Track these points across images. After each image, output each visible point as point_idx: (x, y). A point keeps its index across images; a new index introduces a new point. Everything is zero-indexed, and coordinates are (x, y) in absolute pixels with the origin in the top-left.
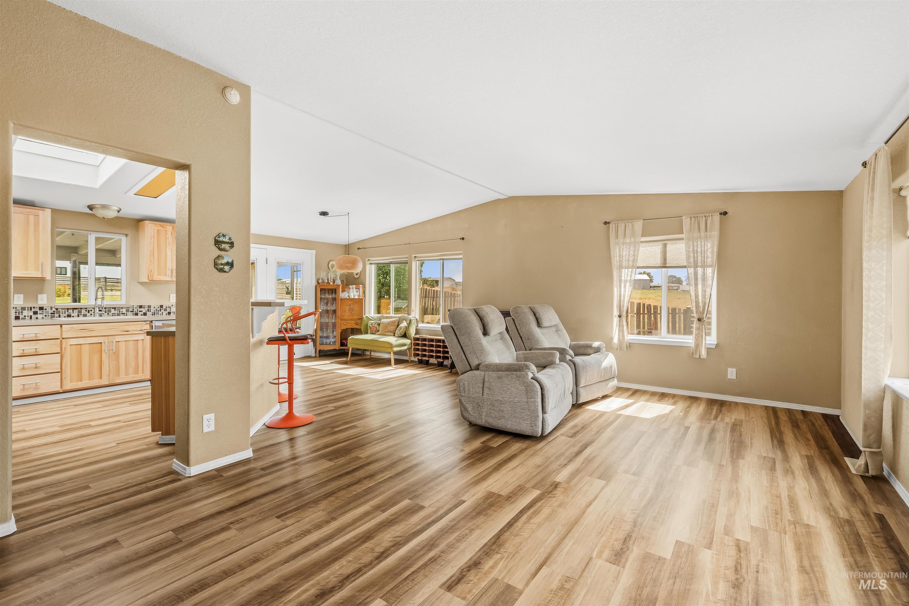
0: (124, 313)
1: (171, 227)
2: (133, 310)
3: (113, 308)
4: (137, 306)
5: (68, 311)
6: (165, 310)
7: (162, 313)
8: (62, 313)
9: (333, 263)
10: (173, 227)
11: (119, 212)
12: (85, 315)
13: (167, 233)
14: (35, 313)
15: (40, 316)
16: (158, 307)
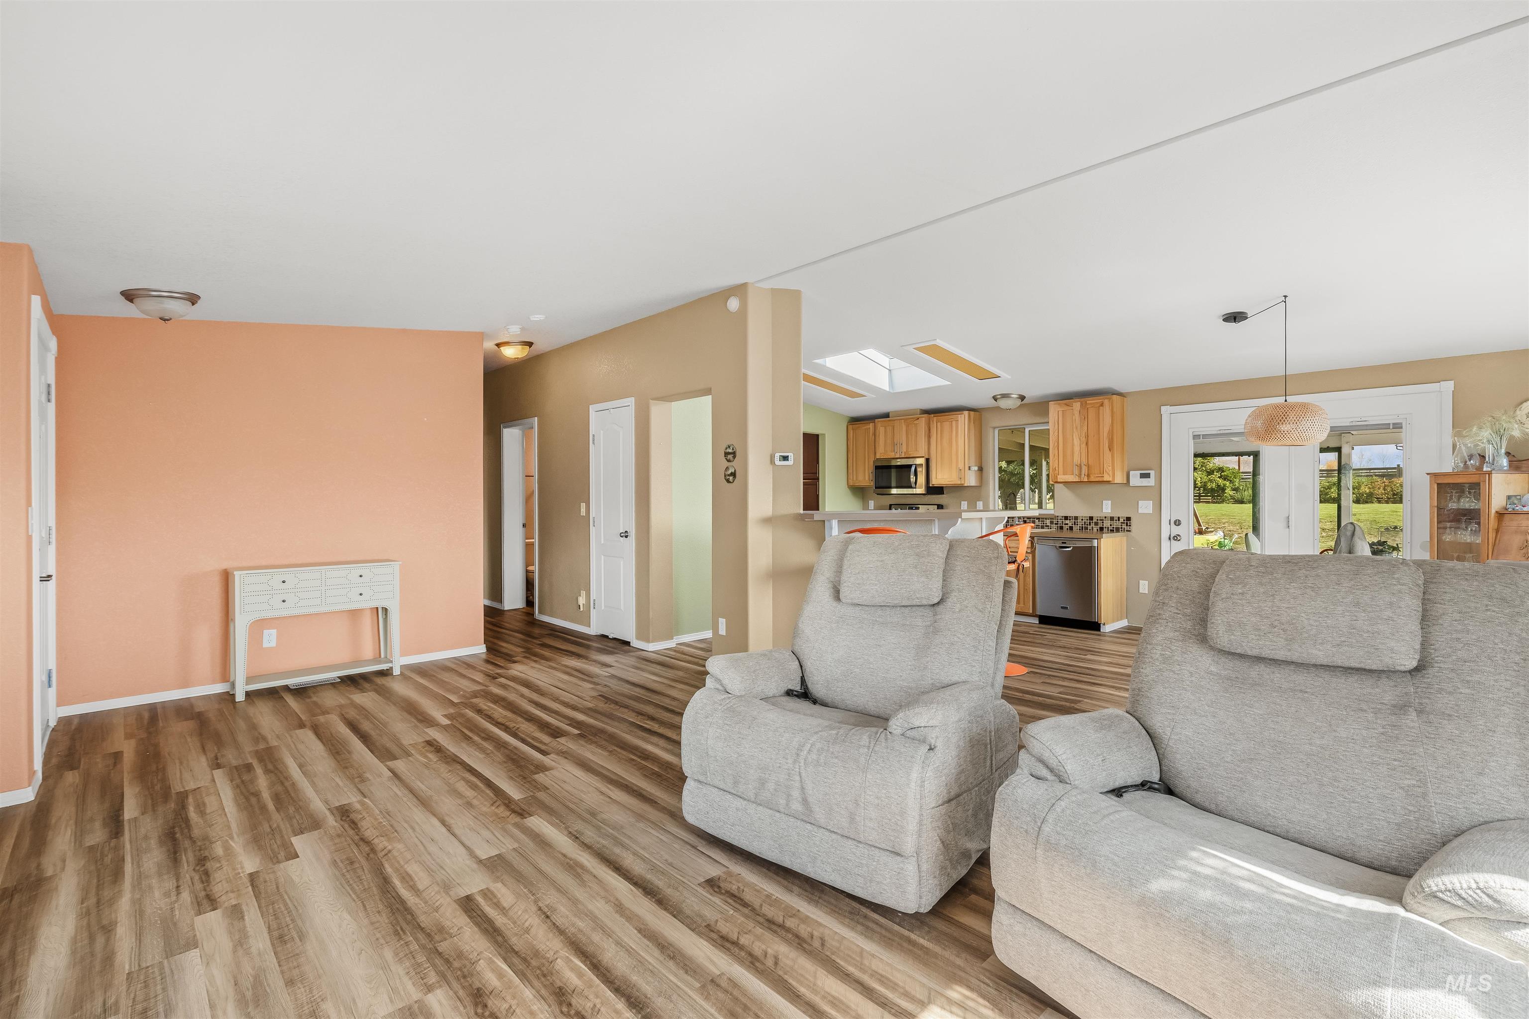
0: (1048, 526)
1: (1078, 404)
2: (1058, 521)
3: (1037, 519)
4: (1062, 517)
6: (1097, 524)
7: (1092, 527)
10: (1081, 402)
11: (1022, 398)
13: (1074, 412)
16: (1087, 520)
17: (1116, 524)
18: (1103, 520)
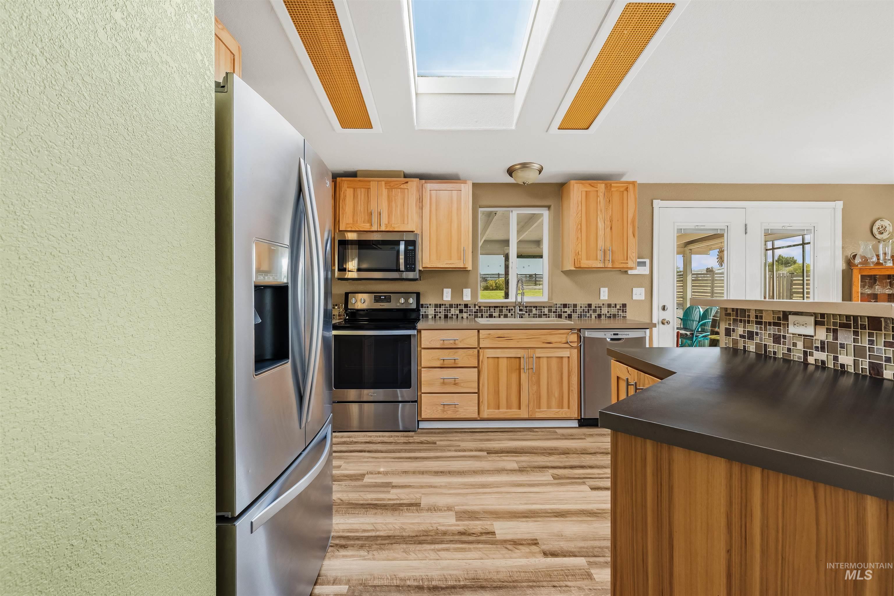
0: (546, 315)
1: (603, 186)
2: (556, 310)
3: (534, 307)
4: (561, 305)
5: (490, 310)
6: (595, 311)
7: (591, 314)
8: (485, 312)
9: (882, 223)
10: (606, 184)
11: (540, 172)
12: (506, 316)
13: (598, 194)
14: (461, 311)
15: (465, 315)
16: (586, 307)
17: (613, 311)
18: (601, 307)
